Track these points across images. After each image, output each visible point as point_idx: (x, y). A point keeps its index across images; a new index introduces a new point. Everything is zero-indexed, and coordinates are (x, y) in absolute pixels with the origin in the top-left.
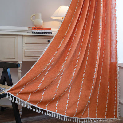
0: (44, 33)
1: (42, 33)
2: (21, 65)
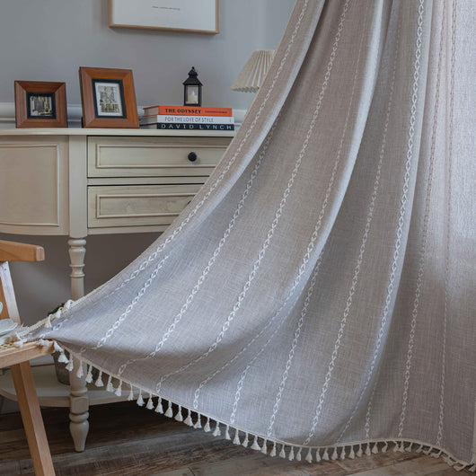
0: (204, 127)
1: (196, 127)
2: (83, 250)
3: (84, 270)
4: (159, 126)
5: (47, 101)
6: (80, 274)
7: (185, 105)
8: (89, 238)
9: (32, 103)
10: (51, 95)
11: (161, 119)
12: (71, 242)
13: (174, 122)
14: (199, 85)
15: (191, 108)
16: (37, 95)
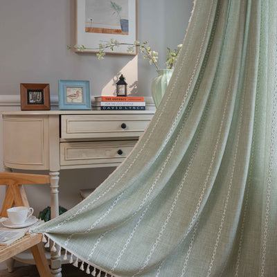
0: (128, 108)
2: (58, 178)
3: (58, 189)
4: (102, 108)
5: (39, 95)
6: (56, 191)
7: (118, 96)
8: (61, 171)
9: (30, 96)
10: (41, 91)
11: (103, 104)
12: (50, 174)
13: (111, 105)
14: (125, 84)
15: (121, 98)
16: (33, 91)
